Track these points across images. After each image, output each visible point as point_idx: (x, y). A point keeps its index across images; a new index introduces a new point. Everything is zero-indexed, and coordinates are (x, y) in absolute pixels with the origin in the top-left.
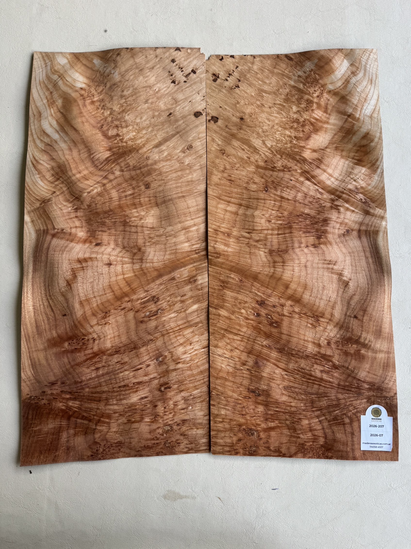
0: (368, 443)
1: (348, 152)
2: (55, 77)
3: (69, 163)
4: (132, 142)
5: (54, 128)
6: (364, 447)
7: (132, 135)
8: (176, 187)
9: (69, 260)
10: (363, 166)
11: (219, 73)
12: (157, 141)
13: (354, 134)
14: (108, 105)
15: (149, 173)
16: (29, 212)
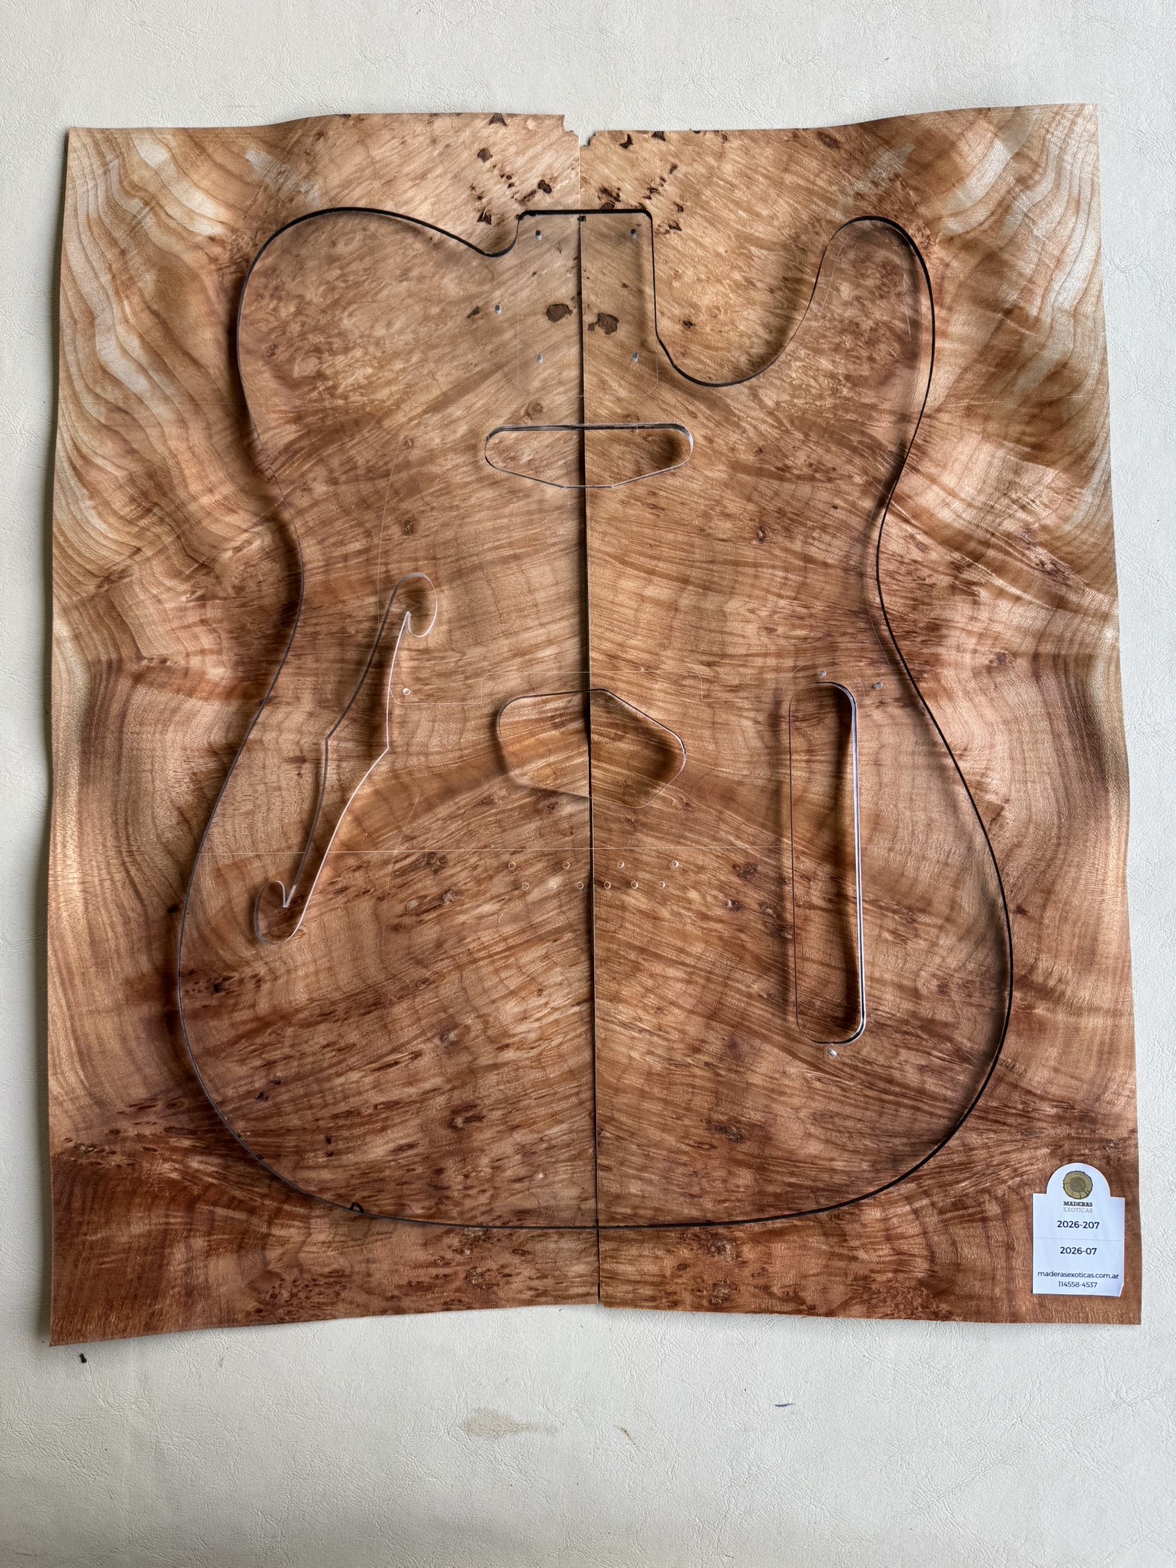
0: (1054, 1274)
1: (1005, 422)
2: (134, 205)
3: (178, 463)
4: (362, 395)
5: (135, 360)
6: (1041, 1286)
7: (361, 374)
8: (494, 529)
9: (185, 749)
10: (1050, 464)
11: (620, 184)
12: (436, 392)
13: (1023, 367)
14: (291, 286)
15: (413, 488)
16: (65, 611)
